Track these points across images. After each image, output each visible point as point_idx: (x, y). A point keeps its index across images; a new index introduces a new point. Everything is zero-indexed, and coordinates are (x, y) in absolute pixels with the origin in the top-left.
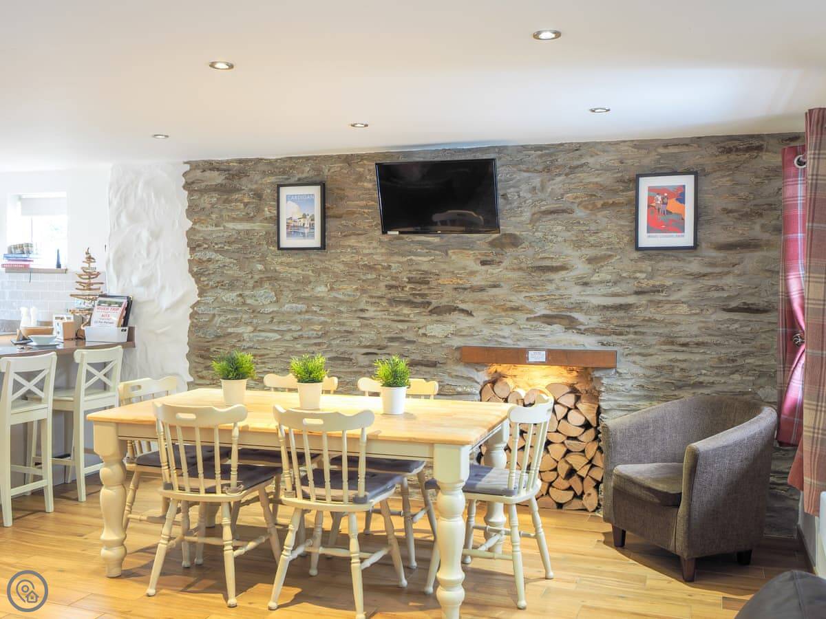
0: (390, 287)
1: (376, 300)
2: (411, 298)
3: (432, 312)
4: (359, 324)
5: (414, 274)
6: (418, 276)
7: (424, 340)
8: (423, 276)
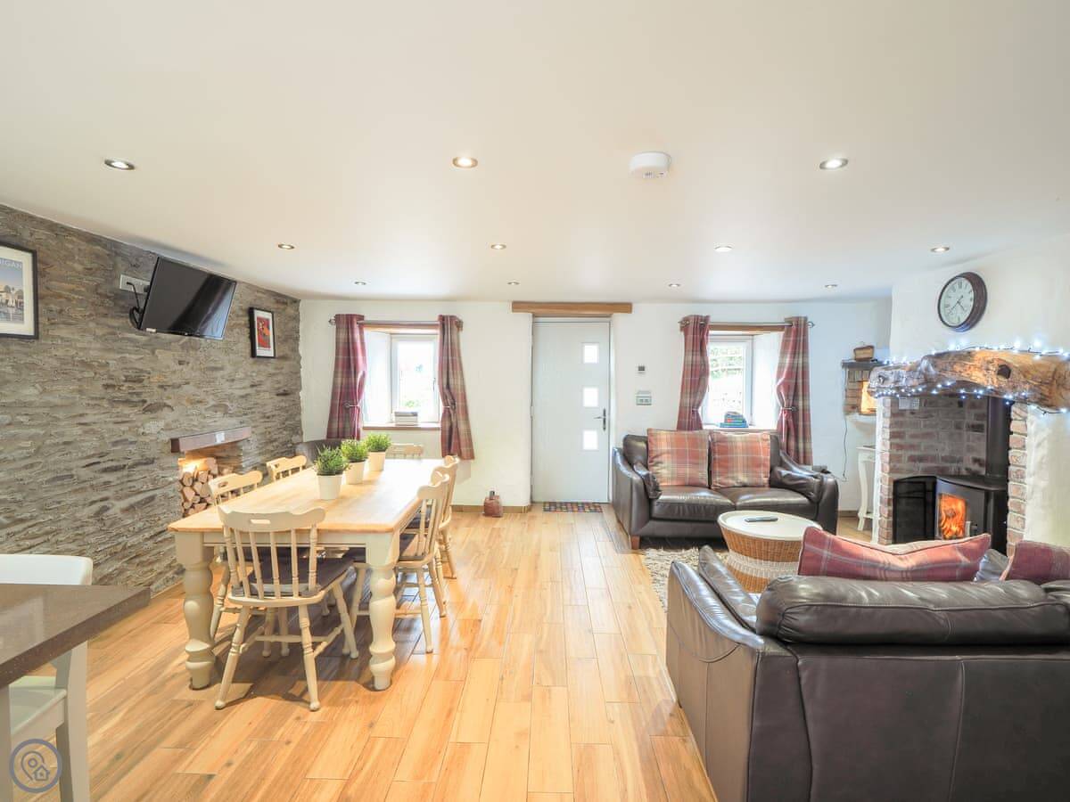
0: (107, 386)
1: (95, 403)
2: (129, 397)
3: (145, 411)
4: (80, 432)
5: (130, 373)
6: (133, 375)
7: (142, 439)
8: (137, 374)
